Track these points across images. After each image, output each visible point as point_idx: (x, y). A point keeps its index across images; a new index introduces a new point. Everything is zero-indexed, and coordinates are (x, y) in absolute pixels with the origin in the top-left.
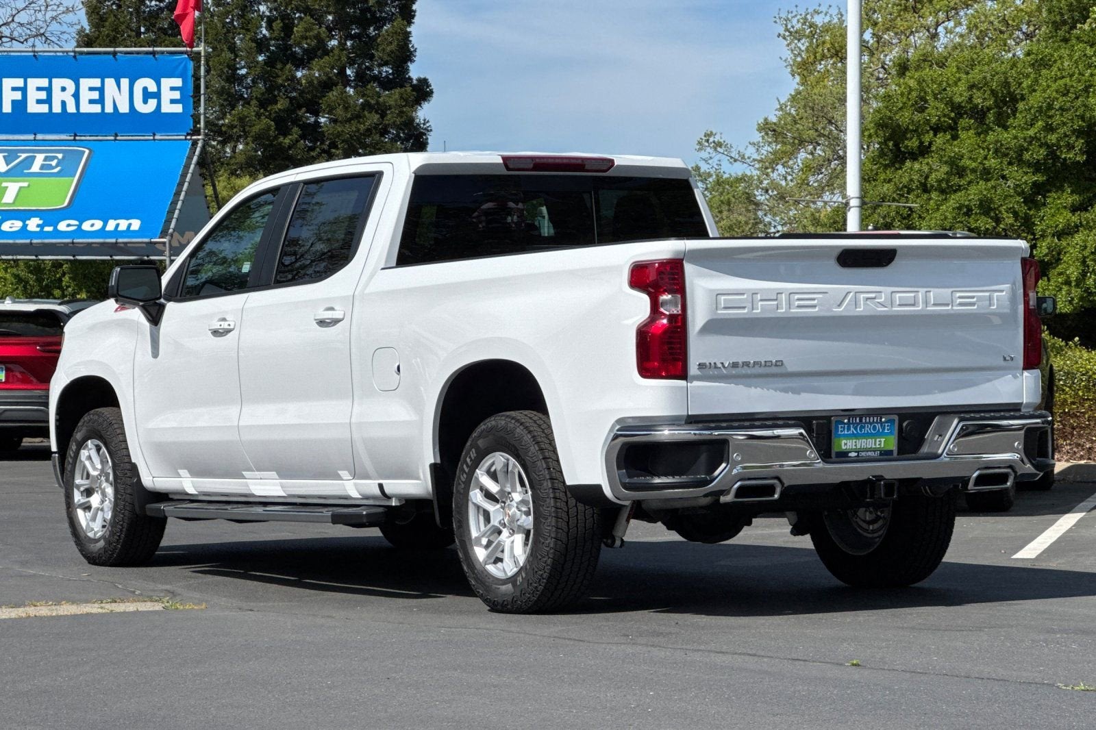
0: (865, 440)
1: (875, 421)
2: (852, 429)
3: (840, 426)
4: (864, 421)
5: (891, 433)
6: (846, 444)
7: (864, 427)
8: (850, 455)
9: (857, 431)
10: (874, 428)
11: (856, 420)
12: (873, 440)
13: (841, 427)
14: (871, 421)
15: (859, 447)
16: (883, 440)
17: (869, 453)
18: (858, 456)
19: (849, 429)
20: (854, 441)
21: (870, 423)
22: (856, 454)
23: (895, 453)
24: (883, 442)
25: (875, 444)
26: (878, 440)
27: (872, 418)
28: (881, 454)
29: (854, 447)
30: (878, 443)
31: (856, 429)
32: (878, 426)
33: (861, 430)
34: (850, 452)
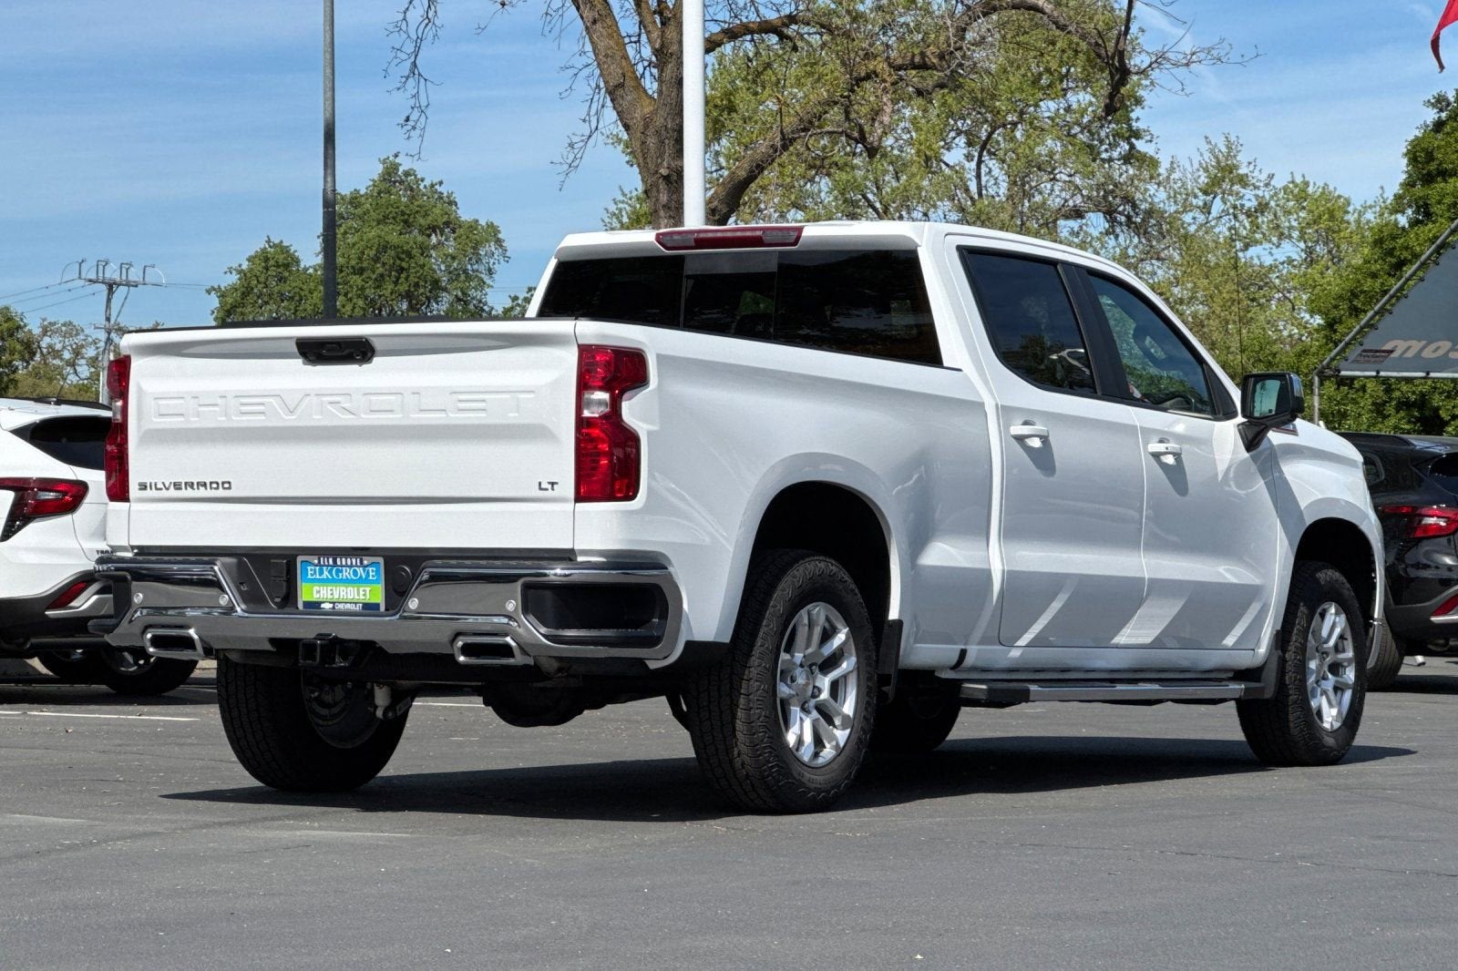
0: (345, 589)
1: (354, 563)
2: (326, 573)
3: (309, 568)
4: (339, 563)
5: (377, 582)
6: (319, 592)
7: (342, 571)
8: (323, 606)
9: (332, 575)
10: (355, 572)
11: (328, 561)
12: (356, 589)
13: (311, 570)
14: (349, 563)
15: (336, 596)
16: (368, 589)
17: (348, 606)
18: (334, 608)
19: (321, 573)
20: (329, 588)
21: (346, 566)
22: (331, 606)
23: (382, 608)
24: (368, 592)
25: (358, 595)
26: (361, 589)
27: (349, 560)
28: (363, 608)
29: (330, 597)
30: (362, 593)
31: (330, 572)
32: (360, 571)
33: (337, 575)
34: (324, 602)
